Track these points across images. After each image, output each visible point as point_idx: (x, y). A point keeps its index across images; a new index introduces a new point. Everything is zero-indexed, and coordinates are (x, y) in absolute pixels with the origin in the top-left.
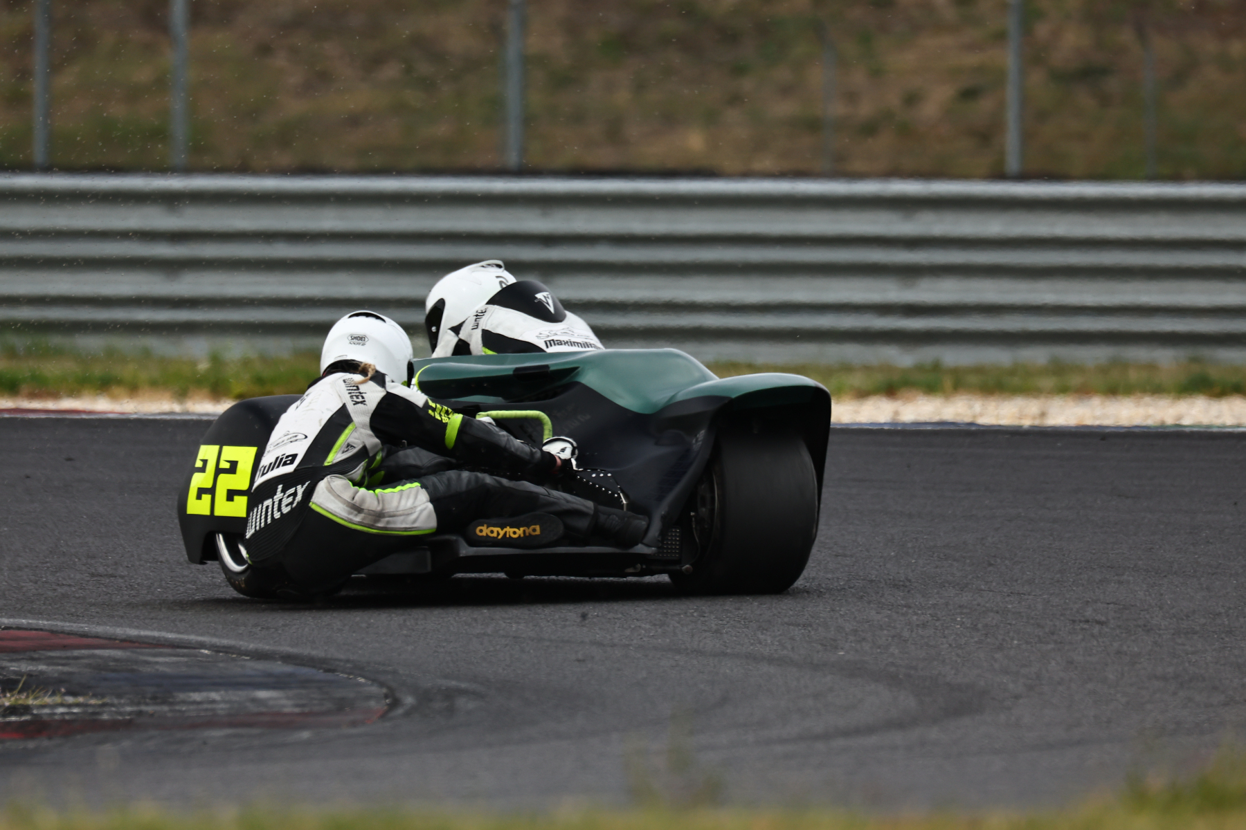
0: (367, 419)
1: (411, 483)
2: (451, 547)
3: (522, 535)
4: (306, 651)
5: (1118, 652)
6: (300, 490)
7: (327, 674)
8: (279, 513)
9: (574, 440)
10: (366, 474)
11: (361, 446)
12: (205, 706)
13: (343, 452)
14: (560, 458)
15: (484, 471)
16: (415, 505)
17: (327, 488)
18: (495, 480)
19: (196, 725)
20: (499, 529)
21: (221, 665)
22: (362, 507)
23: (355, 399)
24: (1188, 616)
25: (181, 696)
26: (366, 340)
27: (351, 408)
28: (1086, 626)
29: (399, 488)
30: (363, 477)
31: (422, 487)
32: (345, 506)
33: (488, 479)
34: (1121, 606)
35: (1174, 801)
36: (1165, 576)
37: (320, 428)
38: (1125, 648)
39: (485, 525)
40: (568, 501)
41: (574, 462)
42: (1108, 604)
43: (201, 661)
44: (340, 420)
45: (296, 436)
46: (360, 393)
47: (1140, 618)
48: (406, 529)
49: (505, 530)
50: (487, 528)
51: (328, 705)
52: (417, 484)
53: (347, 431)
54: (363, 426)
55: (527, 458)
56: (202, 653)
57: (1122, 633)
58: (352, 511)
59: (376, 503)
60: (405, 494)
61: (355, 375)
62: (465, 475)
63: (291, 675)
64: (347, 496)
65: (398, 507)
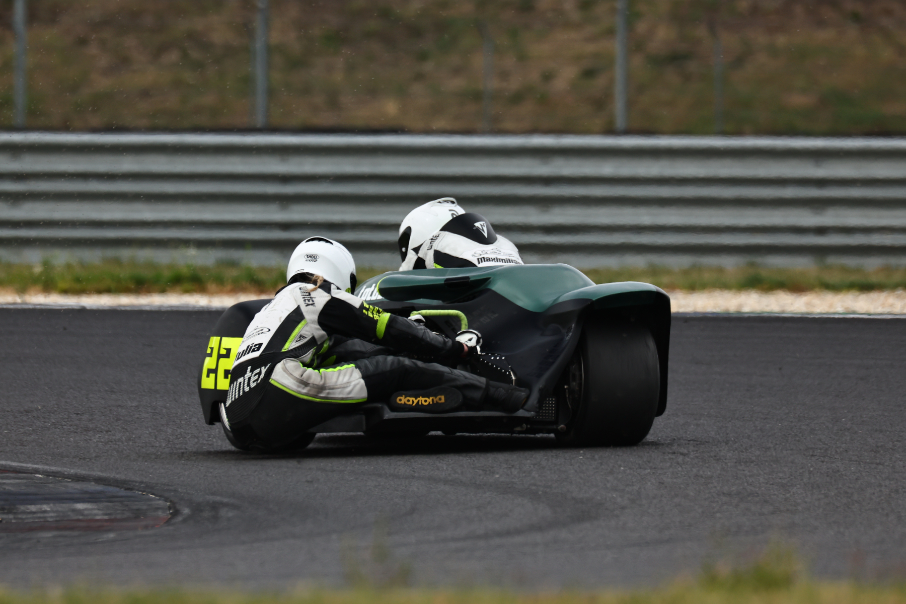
0: (316, 317)
1: (348, 364)
2: (378, 412)
3: (431, 403)
4: (112, 475)
5: (696, 476)
6: (264, 370)
7: (126, 491)
8: (248, 387)
9: (479, 332)
10: (316, 357)
11: (311, 337)
12: (39, 515)
13: (296, 342)
14: (467, 345)
15: (404, 356)
16: (350, 381)
17: (283, 368)
18: (413, 362)
19: (32, 529)
20: (414, 399)
21: (51, 485)
22: (308, 382)
23: (307, 302)
24: (746, 449)
25: (22, 508)
26: (318, 257)
27: (304, 309)
28: (673, 457)
29: (338, 368)
30: (312, 360)
31: (356, 367)
32: (295, 382)
33: (407, 361)
34: (699, 442)
35: (737, 582)
36: (730, 421)
37: (280, 323)
38: (701, 472)
39: (404, 396)
40: (466, 378)
41: (478, 348)
42: (689, 441)
43: (35, 482)
44: (296, 317)
45: (262, 330)
46: (311, 297)
47: (712, 451)
48: (343, 399)
49: (418, 399)
50: (405, 398)
51: (127, 514)
52: (352, 365)
53: (300, 326)
54: (313, 322)
55: (440, 346)
56: (37, 477)
57: (699, 462)
58: (300, 385)
59: (319, 379)
60: (342, 373)
61: (309, 284)
62: (390, 358)
63: (101, 492)
64: (297, 374)
65: (336, 382)
